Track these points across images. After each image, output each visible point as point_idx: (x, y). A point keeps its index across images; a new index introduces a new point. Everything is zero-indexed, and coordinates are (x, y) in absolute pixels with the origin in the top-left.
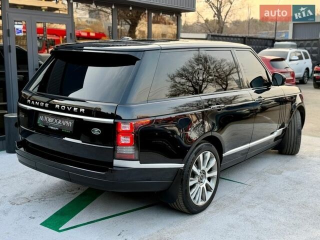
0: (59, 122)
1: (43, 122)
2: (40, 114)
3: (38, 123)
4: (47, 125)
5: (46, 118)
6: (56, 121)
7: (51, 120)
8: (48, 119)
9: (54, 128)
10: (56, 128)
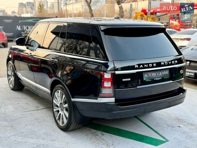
0: (160, 74)
1: (149, 78)
2: (144, 74)
3: (144, 80)
4: (153, 78)
5: (150, 74)
6: (158, 74)
7: (154, 74)
8: (151, 75)
9: (159, 79)
10: (160, 78)
